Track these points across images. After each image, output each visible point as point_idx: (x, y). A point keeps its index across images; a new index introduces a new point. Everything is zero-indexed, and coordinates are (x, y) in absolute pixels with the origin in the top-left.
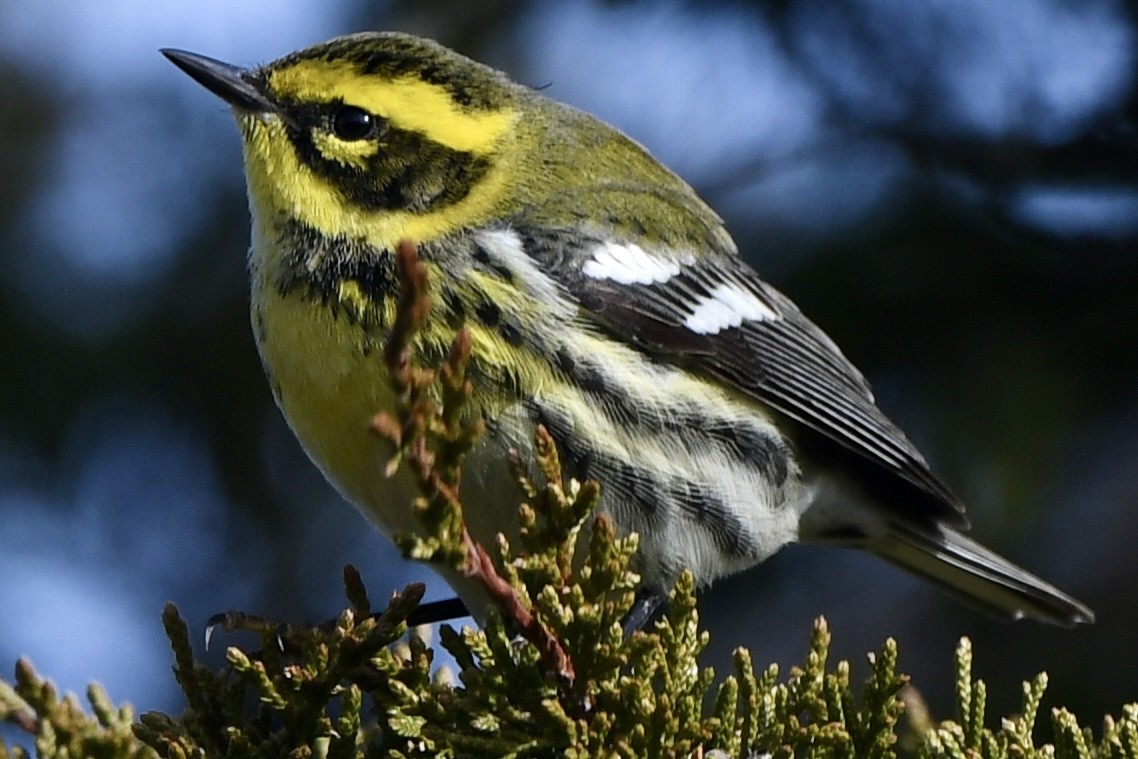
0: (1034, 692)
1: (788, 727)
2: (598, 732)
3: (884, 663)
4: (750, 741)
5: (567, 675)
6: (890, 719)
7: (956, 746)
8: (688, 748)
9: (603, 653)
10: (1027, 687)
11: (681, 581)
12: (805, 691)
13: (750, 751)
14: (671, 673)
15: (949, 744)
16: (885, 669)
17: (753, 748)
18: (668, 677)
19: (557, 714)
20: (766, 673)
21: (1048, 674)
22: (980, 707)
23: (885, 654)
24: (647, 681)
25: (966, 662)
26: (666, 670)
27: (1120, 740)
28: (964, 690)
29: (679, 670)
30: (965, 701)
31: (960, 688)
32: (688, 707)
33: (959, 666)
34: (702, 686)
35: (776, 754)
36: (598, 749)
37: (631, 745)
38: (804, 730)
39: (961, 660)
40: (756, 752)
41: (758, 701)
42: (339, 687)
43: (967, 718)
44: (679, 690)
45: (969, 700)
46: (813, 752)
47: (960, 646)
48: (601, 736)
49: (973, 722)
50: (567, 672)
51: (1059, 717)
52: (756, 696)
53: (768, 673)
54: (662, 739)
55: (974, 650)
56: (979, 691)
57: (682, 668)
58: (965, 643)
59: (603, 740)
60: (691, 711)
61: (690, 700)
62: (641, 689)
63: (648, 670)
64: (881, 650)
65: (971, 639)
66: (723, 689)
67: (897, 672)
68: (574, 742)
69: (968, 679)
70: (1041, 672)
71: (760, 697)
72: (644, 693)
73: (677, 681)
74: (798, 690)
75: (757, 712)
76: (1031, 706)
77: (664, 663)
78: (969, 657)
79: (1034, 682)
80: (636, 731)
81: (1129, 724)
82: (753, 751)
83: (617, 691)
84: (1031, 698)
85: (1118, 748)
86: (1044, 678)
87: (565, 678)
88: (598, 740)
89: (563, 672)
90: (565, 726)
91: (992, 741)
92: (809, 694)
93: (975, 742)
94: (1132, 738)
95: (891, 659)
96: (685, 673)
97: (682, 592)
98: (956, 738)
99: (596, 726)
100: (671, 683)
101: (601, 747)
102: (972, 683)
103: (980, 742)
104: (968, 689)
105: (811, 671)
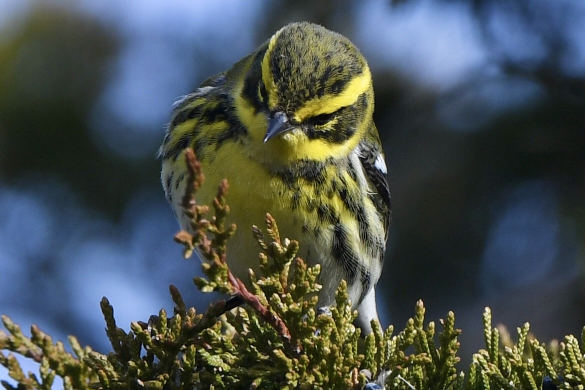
0: (522, 332)
1: (399, 356)
2: (303, 364)
3: (448, 324)
4: (381, 364)
5: (287, 337)
6: (452, 352)
7: (485, 361)
8: (348, 371)
9: (304, 326)
10: (519, 330)
11: (340, 286)
12: (408, 338)
13: (381, 369)
14: (339, 332)
15: (482, 361)
16: (448, 327)
17: (383, 367)
18: (338, 334)
19: (281, 356)
20: (387, 330)
21: (530, 323)
22: (496, 341)
23: (448, 319)
24: (327, 338)
25: (488, 319)
26: (336, 331)
27: (565, 353)
28: (488, 333)
29: (343, 330)
30: (489, 339)
31: (486, 333)
32: (349, 349)
33: (485, 322)
34: (355, 338)
35: (394, 370)
36: (303, 373)
37: (320, 371)
38: (407, 358)
39: (485, 319)
40: (384, 370)
41: (384, 344)
42: (184, 347)
43: (490, 347)
44: (344, 340)
45: (490, 338)
46: (414, 368)
47: (485, 311)
48: (305, 366)
49: (493, 349)
50: (287, 336)
51: (534, 344)
52: (383, 342)
53: (389, 331)
54: (335, 367)
55: (492, 313)
56: (495, 333)
57: (344, 329)
58: (488, 310)
59: (305, 368)
60: (351, 351)
61: (350, 345)
62: (324, 342)
63: (327, 332)
64: (446, 317)
65: (490, 308)
66: (367, 338)
67: (455, 328)
68: (291, 370)
69: (490, 328)
70: (526, 322)
71: (385, 342)
72: (326, 344)
73: (342, 336)
74: (404, 337)
75: (384, 349)
76: (522, 339)
77: (335, 327)
78: (490, 317)
79: (523, 328)
80: (322, 363)
81: (568, 345)
82: (383, 369)
83: (312, 343)
84: (521, 335)
85: (564, 357)
86: (527, 325)
87: (286, 338)
88: (303, 368)
89: (285, 336)
90: (285, 362)
91: (503, 358)
92: (409, 339)
93: (494, 359)
94: (570, 352)
95: (451, 321)
96: (346, 332)
97: (341, 291)
98: (485, 357)
99: (302, 362)
100: (339, 337)
101: (304, 372)
102: (491, 330)
103: (497, 359)
104: (490, 333)
105: (410, 328)
